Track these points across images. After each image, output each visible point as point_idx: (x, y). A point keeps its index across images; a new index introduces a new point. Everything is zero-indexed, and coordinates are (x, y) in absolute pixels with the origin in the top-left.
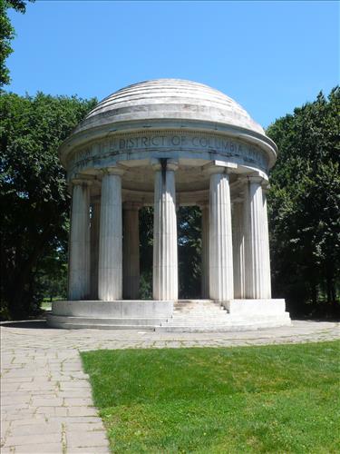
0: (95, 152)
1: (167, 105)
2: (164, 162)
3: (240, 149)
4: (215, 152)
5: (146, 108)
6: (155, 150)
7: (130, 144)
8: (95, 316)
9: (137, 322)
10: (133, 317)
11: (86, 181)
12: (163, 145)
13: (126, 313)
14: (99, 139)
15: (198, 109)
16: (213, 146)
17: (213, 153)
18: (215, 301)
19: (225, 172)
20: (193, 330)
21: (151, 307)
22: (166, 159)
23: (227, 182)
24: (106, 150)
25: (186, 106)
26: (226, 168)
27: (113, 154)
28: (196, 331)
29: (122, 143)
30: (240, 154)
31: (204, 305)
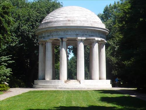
0: (44, 35)
1: (63, 20)
2: (62, 39)
3: (87, 32)
4: (78, 35)
5: (57, 22)
6: (59, 35)
7: (52, 33)
8: (43, 84)
9: (53, 86)
10: (53, 85)
11: (43, 43)
12: (62, 34)
13: (51, 84)
14: (44, 31)
15: (73, 21)
16: (77, 32)
17: (77, 35)
18: (78, 80)
19: (81, 40)
20: (67, 88)
21: (57, 82)
22: (62, 38)
23: (82, 43)
24: (46, 35)
25: (69, 21)
26: (81, 39)
27: (48, 36)
28: (68, 89)
29: (51, 33)
30: (87, 34)
31: (74, 81)
